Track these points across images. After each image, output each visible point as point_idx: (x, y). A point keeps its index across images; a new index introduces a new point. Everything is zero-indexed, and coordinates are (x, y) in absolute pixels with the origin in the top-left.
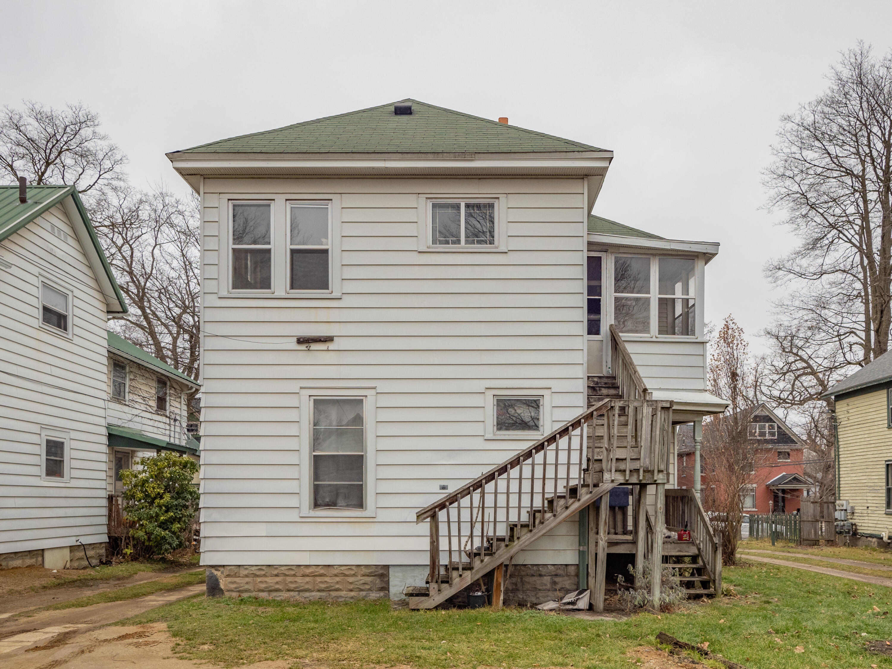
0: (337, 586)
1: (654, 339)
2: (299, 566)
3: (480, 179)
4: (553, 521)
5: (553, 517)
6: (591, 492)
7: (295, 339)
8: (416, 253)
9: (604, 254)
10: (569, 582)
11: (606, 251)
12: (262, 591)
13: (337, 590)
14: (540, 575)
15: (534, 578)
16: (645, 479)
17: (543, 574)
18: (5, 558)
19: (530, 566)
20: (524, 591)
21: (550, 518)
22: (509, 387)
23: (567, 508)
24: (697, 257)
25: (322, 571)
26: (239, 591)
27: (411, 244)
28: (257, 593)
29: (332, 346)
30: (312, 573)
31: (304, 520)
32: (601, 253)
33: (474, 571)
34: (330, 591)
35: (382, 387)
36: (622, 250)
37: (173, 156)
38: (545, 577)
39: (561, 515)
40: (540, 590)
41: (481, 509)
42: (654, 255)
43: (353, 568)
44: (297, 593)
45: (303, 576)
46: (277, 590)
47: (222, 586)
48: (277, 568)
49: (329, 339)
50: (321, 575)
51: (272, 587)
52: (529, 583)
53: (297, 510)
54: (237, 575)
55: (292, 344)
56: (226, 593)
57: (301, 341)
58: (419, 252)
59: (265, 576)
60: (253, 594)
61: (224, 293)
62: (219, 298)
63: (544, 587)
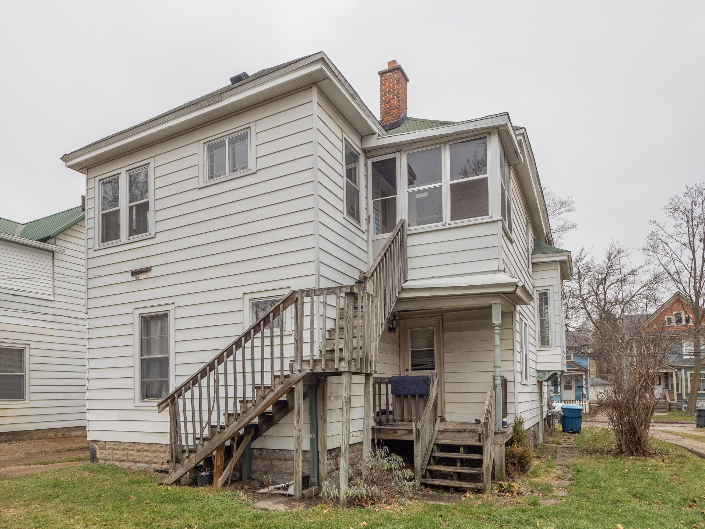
0: (155, 460)
1: (447, 226)
2: (135, 443)
3: (237, 115)
4: (253, 410)
5: (253, 407)
6: (282, 383)
7: (130, 273)
8: (197, 190)
9: (398, 154)
10: (308, 467)
11: (400, 151)
12: (116, 460)
13: (155, 463)
14: (286, 460)
15: (281, 462)
16: (329, 368)
17: (288, 458)
18: (67, 430)
19: (277, 450)
20: (274, 474)
21: (251, 407)
22: (259, 290)
23: (263, 398)
24: (489, 133)
25: (147, 448)
26: (105, 460)
27: (194, 184)
28: (114, 462)
29: (150, 274)
30: (141, 449)
31: (137, 408)
32: (395, 154)
33: (197, 453)
34: (151, 463)
35: (179, 302)
36: (414, 146)
37: (65, 158)
38: (289, 462)
39: (260, 404)
40: (285, 473)
41: (216, 399)
42: (444, 143)
43: (163, 446)
44: (134, 463)
45: (137, 451)
46: (124, 461)
47: (98, 456)
48: (123, 444)
49: (148, 270)
50: (147, 451)
51: (121, 458)
52: (277, 466)
53: (133, 401)
54: (104, 447)
55: (128, 277)
56: (100, 461)
57: (135, 273)
58: (199, 188)
59: (117, 449)
60: (111, 463)
61: (97, 247)
62: (95, 251)
63: (289, 471)
